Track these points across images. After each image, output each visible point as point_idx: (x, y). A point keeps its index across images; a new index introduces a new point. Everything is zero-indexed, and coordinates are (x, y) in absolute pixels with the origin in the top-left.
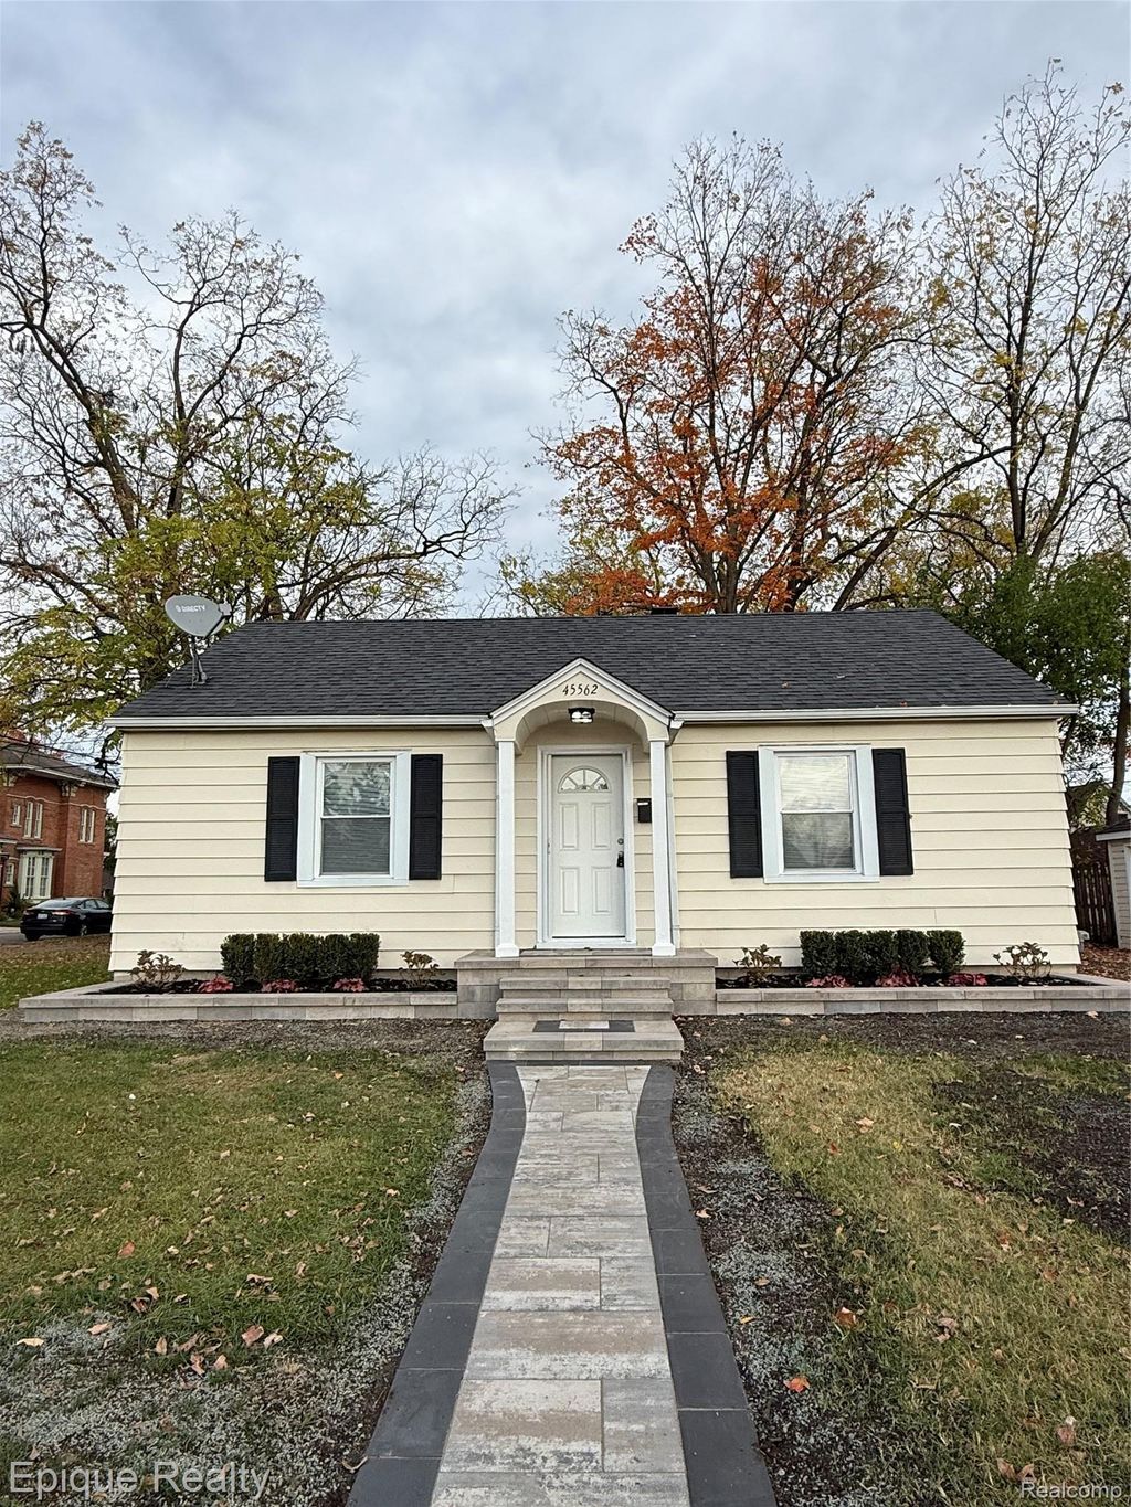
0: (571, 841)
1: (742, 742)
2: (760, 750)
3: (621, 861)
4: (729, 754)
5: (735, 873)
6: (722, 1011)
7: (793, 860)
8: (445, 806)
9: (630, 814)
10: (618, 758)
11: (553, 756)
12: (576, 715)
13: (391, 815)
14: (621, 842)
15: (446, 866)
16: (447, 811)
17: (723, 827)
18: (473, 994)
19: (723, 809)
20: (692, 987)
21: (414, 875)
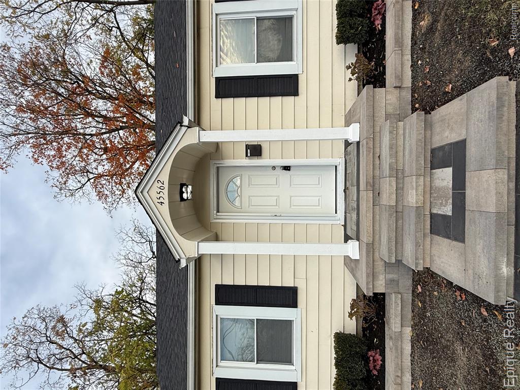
0: (272, 201)
1: (209, 87)
2: (214, 76)
3: (287, 168)
4: (217, 97)
5: (295, 93)
6: (408, 82)
7: (286, 55)
8: (249, 284)
9: (256, 162)
10: (220, 170)
11: (218, 212)
12: (185, 196)
13: (255, 318)
14: (274, 168)
15: (289, 283)
16: (252, 282)
17: (265, 101)
18: (392, 281)
19: (253, 101)
20: (389, 107)
21: (294, 304)
